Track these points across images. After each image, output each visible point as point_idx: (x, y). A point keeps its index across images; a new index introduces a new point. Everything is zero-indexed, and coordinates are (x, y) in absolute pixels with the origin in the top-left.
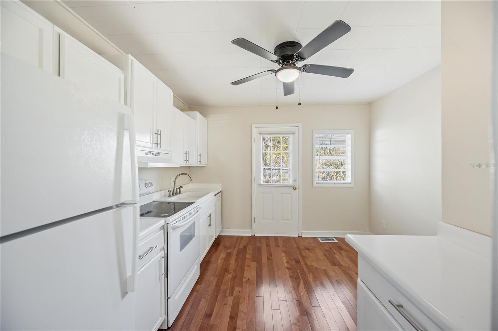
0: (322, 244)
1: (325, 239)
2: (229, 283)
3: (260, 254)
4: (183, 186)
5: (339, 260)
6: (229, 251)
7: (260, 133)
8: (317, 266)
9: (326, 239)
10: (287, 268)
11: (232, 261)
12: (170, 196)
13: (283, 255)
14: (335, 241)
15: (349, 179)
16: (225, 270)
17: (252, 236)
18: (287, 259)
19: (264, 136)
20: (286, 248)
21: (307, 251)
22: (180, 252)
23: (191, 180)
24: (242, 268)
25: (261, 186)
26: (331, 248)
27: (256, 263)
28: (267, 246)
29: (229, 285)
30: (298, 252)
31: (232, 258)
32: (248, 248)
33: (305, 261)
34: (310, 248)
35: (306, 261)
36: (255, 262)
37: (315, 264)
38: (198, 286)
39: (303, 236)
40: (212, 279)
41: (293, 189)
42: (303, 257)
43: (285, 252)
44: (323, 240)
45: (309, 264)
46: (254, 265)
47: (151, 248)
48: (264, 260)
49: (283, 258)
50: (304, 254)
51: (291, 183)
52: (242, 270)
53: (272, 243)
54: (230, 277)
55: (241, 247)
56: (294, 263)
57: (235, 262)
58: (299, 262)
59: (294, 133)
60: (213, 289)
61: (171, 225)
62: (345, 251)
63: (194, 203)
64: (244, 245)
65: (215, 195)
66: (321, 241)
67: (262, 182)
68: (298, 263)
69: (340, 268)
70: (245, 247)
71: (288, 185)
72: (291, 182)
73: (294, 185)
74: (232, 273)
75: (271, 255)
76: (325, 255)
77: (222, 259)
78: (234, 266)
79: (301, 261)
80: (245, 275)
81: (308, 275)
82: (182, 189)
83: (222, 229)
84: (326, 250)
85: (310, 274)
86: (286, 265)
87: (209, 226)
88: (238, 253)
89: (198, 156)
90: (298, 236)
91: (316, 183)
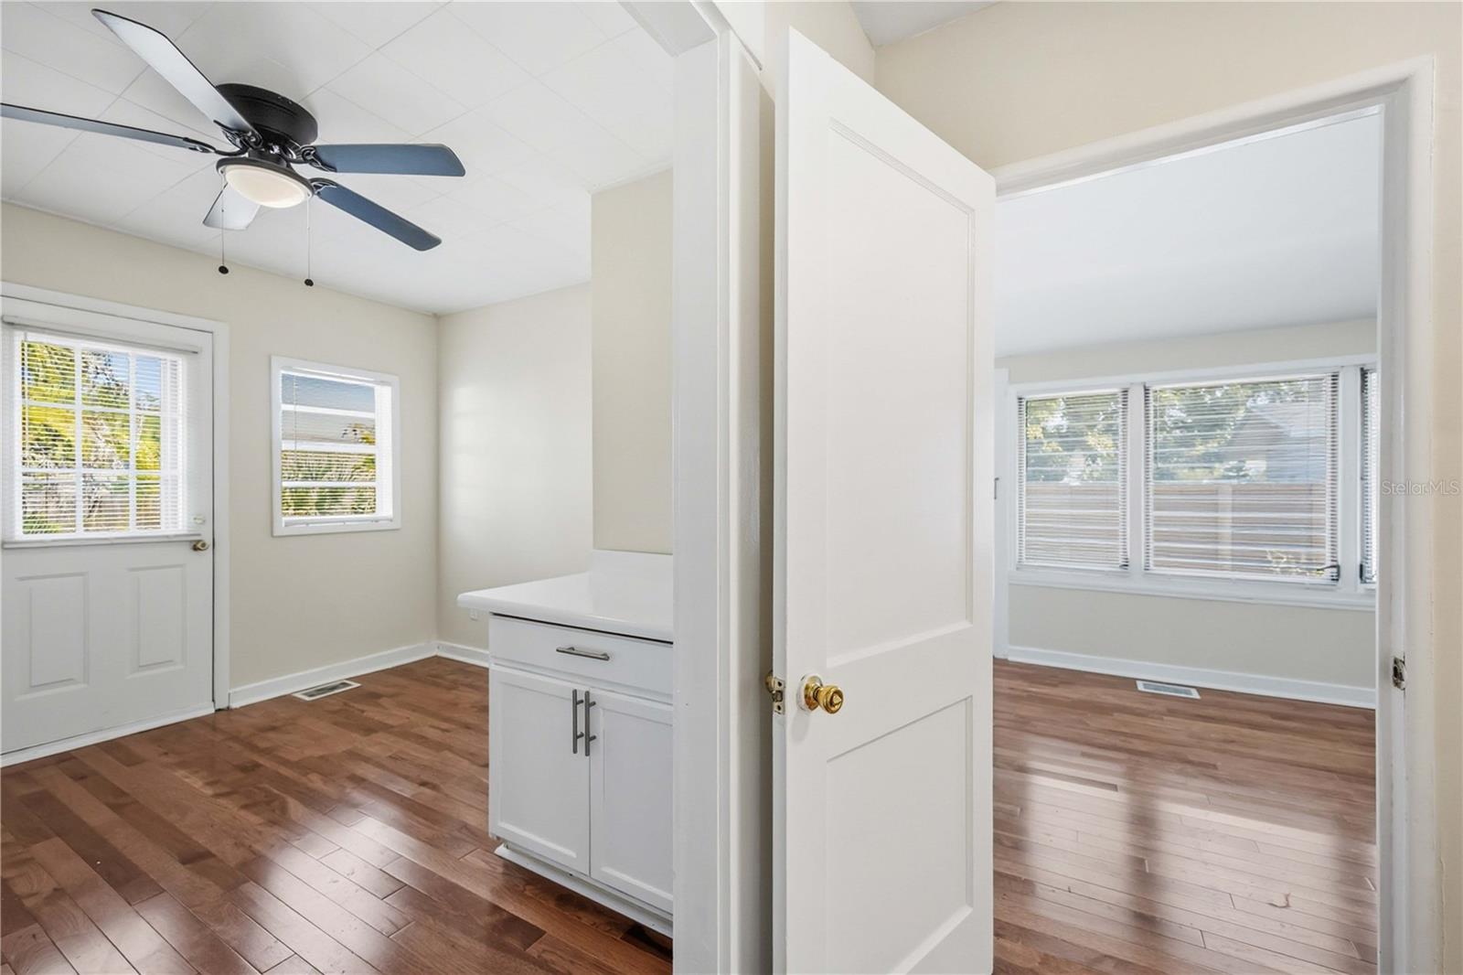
0: (312, 703)
1: (317, 691)
5: (380, 719)
8: (321, 753)
9: (322, 690)
10: (217, 795)
13: (180, 773)
14: (350, 685)
15: (386, 507)
18: (204, 778)
20: (180, 753)
21: (271, 735)
25: (15, 548)
26: (345, 704)
27: (55, 839)
28: (80, 778)
30: (237, 747)
33: (276, 758)
34: (278, 724)
35: (282, 754)
36: (48, 838)
37: (314, 752)
39: (235, 705)
42: (265, 751)
43: (182, 764)
44: (313, 693)
45: (294, 758)
48: (98, 816)
49: (187, 780)
50: (264, 745)
51: (180, 528)
53: (104, 764)
56: (236, 775)
58: (257, 765)
59: (196, 353)
66: (307, 699)
67: (20, 532)
68: (252, 770)
69: (390, 733)
73: (199, 535)
75: (122, 792)
76: (336, 723)
79: (263, 763)
80: (21, 890)
81: (304, 780)
84: (333, 712)
85: (310, 776)
86: (209, 791)
90: (213, 711)
91: (283, 525)
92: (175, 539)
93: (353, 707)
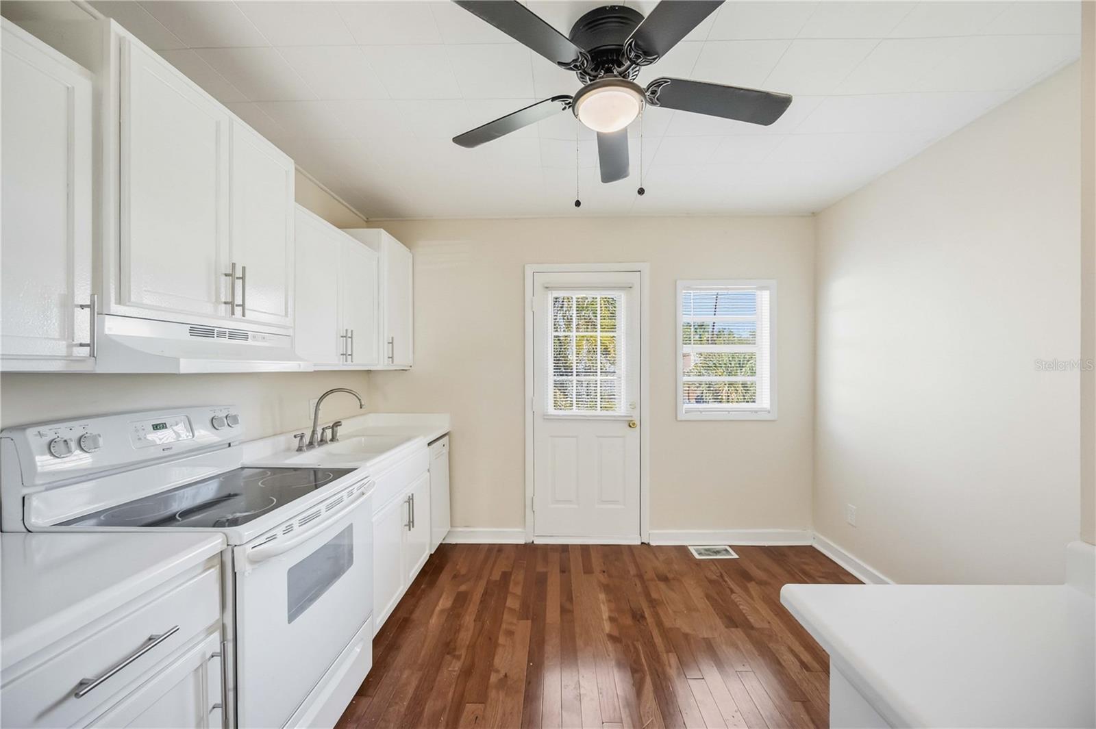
0: (698, 563)
1: (706, 550)
2: (452, 690)
3: (542, 597)
4: (343, 423)
5: (744, 611)
6: (463, 588)
7: (547, 288)
8: (687, 630)
9: (709, 551)
10: (611, 637)
11: (469, 619)
12: (300, 449)
13: (602, 596)
14: (732, 555)
15: (764, 399)
16: (447, 647)
17: (526, 545)
18: (610, 611)
19: (556, 294)
20: (610, 576)
21: (662, 585)
22: (289, 623)
23: (361, 405)
24: (490, 639)
25: (548, 418)
26: (722, 576)
27: (530, 621)
28: (563, 571)
29: (450, 695)
30: (639, 589)
31: (469, 610)
32: (513, 577)
33: (656, 615)
34: (670, 576)
35: (662, 614)
36: (528, 619)
37: (682, 624)
38: (365, 702)
39: (653, 543)
40: (405, 676)
41: (627, 425)
42: (653, 603)
43: (607, 588)
44: (703, 551)
45: (668, 623)
46: (523, 628)
47: (150, 639)
48: (553, 615)
49: (602, 605)
50: (654, 595)
51: (622, 411)
52: (492, 644)
53: (576, 565)
54: (457, 669)
55: (496, 576)
56: (628, 621)
57: (475, 621)
58: (643, 617)
59: (630, 287)
60: (403, 710)
62: (757, 583)
63: (356, 469)
64: (503, 570)
65: (429, 444)
66: (698, 557)
67: (551, 410)
68: (638, 621)
69: (749, 636)
70: (506, 576)
71: (614, 416)
72: (622, 408)
73: (631, 416)
74: (463, 657)
75: (572, 598)
76: (708, 597)
77: (442, 611)
78: (470, 633)
79: (647, 615)
80: (497, 661)
81: (664, 656)
82: (340, 431)
83: (451, 526)
84: (711, 581)
85: (670, 654)
86: (607, 627)
87: (408, 527)
88: (485, 593)
89: (386, 343)
90: (639, 543)
91: (684, 412)
92: (619, 419)
93: (726, 582)
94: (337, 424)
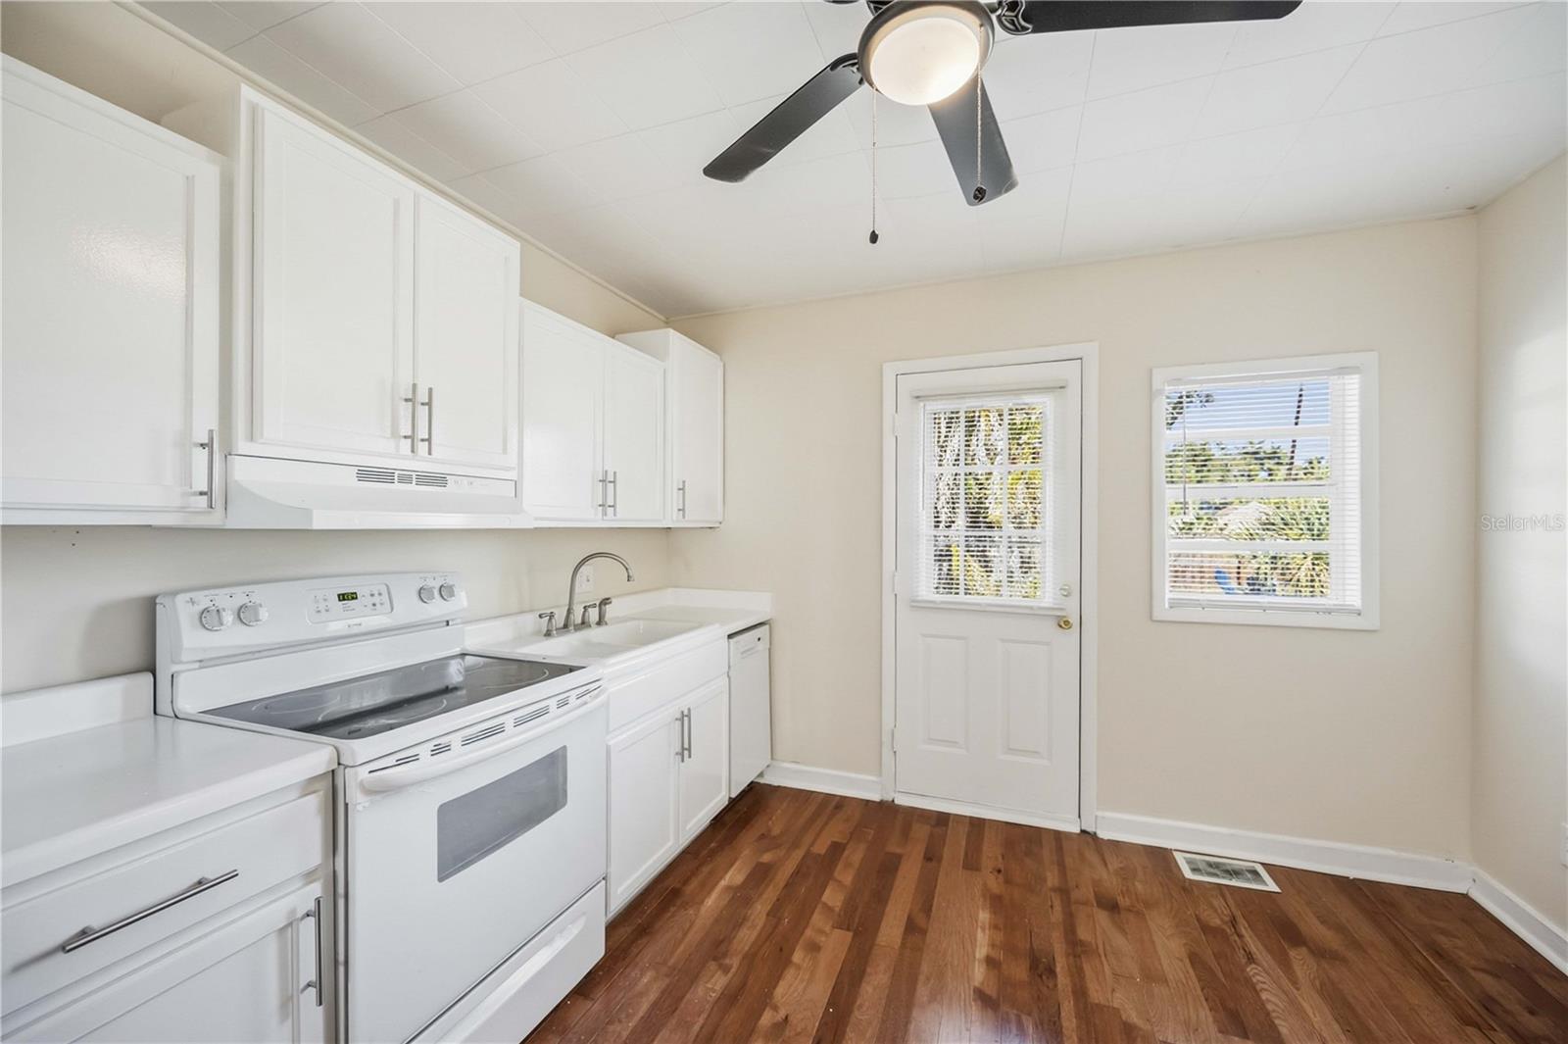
0: (1187, 887)
1: (1210, 865)
2: (701, 1020)
3: (881, 897)
5: (1270, 1007)
6: (766, 858)
7: (918, 397)
8: (1134, 1017)
9: (1215, 867)
10: (981, 994)
11: (760, 910)
12: (548, 634)
13: (984, 916)
14: (1264, 882)
15: (1348, 588)
16: (716, 948)
17: (882, 803)
18: (993, 945)
19: (934, 406)
20: (1008, 881)
21: (1102, 917)
22: (441, 880)
23: (628, 576)
24: (781, 950)
25: (918, 606)
26: (1233, 922)
27: (851, 934)
28: (928, 858)
29: (696, 1028)
30: (1057, 915)
31: (765, 896)
32: (846, 853)
33: (1077, 975)
34: (1123, 902)
35: (1089, 973)
36: (848, 930)
37: (1126, 1005)
38: (580, 1007)
39: (1104, 835)
40: (645, 980)
41: (1056, 625)
42: (1078, 949)
43: (996, 902)
44: (1202, 866)
45: (1096, 994)
46: (836, 944)
47: (200, 883)
48: (891, 931)
50: (1083, 934)
51: (1047, 599)
52: (781, 960)
53: (954, 849)
54: (717, 988)
55: (821, 848)
56: (1019, 971)
57: (768, 915)
58: (1051, 971)
59: (1064, 388)
60: (625, 1034)
61: (356, 774)
62: (1311, 951)
63: (584, 667)
64: (835, 840)
65: (730, 636)
66: (1188, 874)
68: (1041, 976)
70: (837, 849)
71: (1031, 608)
72: (1047, 597)
73: (1062, 609)
74: (733, 970)
75: (930, 910)
76: (1194, 959)
77: (728, 888)
78: (755, 934)
79: (1058, 970)
80: (779, 991)
82: (610, 611)
83: (772, 759)
84: (1206, 928)
86: (979, 974)
87: (680, 757)
88: (797, 872)
89: (675, 491)
90: (1078, 831)
91: (1167, 606)
92: (1042, 613)
93: (1240, 936)
94: (605, 602)
